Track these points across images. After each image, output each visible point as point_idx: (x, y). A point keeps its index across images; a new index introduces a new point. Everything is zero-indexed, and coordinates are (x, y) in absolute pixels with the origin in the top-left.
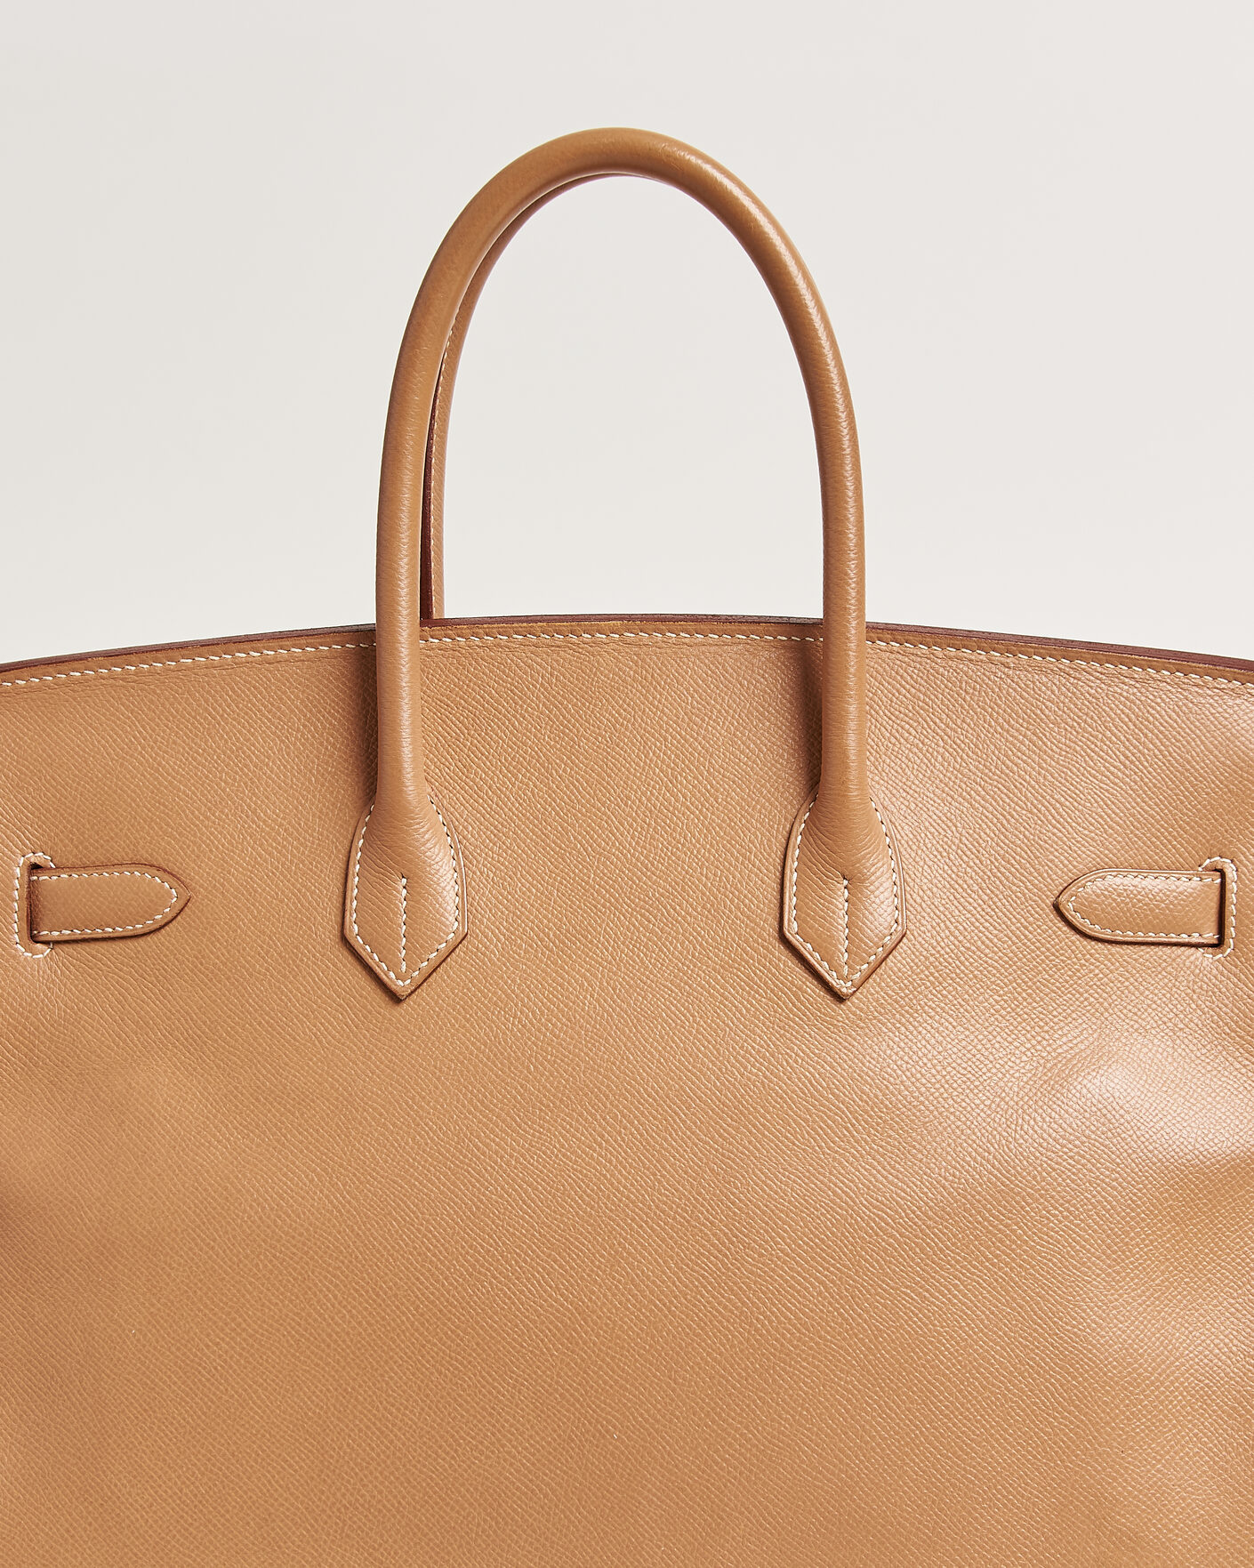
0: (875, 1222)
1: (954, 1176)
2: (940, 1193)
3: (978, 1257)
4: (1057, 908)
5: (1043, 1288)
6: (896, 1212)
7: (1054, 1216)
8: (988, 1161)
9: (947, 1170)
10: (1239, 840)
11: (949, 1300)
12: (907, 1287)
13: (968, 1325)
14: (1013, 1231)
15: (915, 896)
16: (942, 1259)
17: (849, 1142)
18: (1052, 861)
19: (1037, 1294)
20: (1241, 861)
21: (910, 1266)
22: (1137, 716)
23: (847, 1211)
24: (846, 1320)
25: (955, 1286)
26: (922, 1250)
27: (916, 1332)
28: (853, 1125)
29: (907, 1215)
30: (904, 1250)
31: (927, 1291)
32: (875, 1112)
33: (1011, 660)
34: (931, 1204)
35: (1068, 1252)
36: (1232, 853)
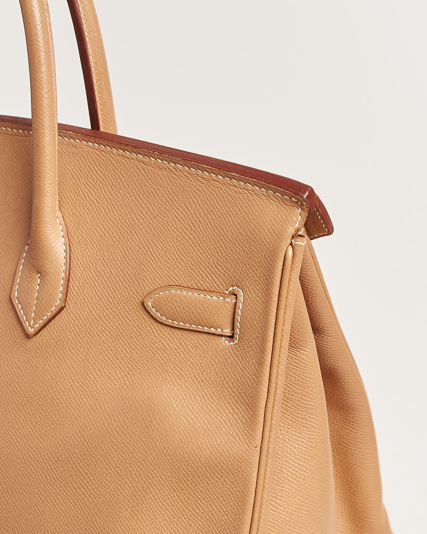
0: (26, 457)
1: (66, 441)
2: (58, 448)
3: (70, 487)
4: (143, 303)
5: (99, 511)
6: (36, 454)
7: (110, 473)
8: (83, 437)
9: (63, 437)
10: (247, 280)
11: (54, 505)
12: (36, 494)
13: (61, 520)
14: (88, 477)
15: (75, 286)
16: (54, 484)
17: (22, 413)
18: (146, 277)
19: (95, 513)
20: (246, 292)
21: (39, 484)
22: (201, 201)
23: (15, 448)
24: (8, 503)
25: (58, 499)
26: (45, 476)
27: (38, 518)
28: (25, 404)
29: (41, 457)
30: (37, 474)
31: (45, 498)
32: (36, 399)
33: (146, 159)
34: (53, 453)
35: (114, 494)
36: (243, 286)
